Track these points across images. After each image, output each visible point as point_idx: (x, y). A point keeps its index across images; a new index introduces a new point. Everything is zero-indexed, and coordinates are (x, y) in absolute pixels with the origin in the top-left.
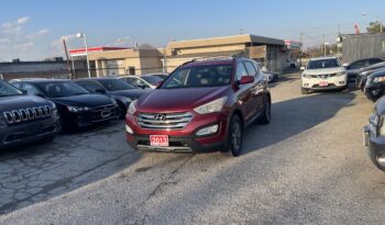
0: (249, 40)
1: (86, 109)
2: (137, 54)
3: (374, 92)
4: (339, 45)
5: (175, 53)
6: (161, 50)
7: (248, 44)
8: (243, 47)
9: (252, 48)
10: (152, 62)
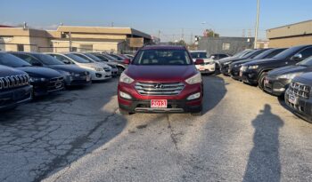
0: (130, 33)
1: (42, 79)
2: (27, 33)
3: (250, 75)
4: (197, 43)
5: (63, 36)
6: (51, 32)
7: (129, 36)
8: (124, 37)
9: (132, 39)
10: (41, 42)
